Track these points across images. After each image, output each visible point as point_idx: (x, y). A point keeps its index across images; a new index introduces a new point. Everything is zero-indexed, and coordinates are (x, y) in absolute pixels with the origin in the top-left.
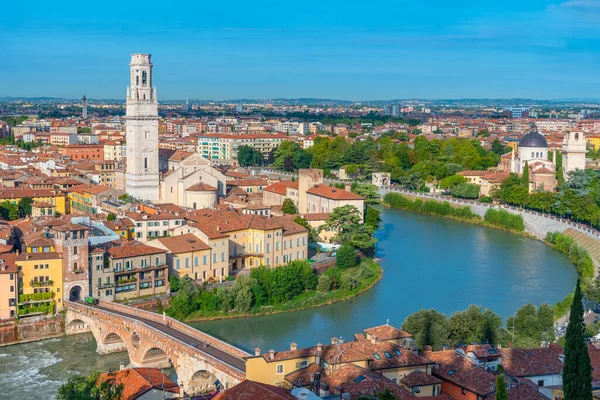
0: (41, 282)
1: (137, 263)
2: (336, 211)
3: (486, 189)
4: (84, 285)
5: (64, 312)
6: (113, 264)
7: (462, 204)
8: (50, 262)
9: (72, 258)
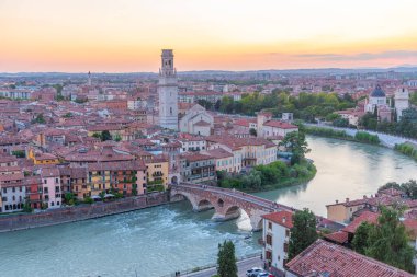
0: (158, 175)
1: (201, 164)
2: (288, 134)
3: (353, 121)
4: (178, 175)
5: (169, 190)
6: (191, 164)
7: (341, 130)
8: (162, 164)
9: (173, 162)
